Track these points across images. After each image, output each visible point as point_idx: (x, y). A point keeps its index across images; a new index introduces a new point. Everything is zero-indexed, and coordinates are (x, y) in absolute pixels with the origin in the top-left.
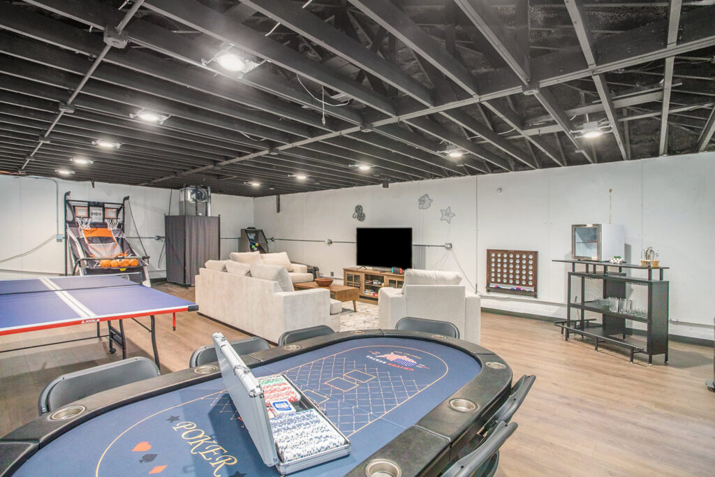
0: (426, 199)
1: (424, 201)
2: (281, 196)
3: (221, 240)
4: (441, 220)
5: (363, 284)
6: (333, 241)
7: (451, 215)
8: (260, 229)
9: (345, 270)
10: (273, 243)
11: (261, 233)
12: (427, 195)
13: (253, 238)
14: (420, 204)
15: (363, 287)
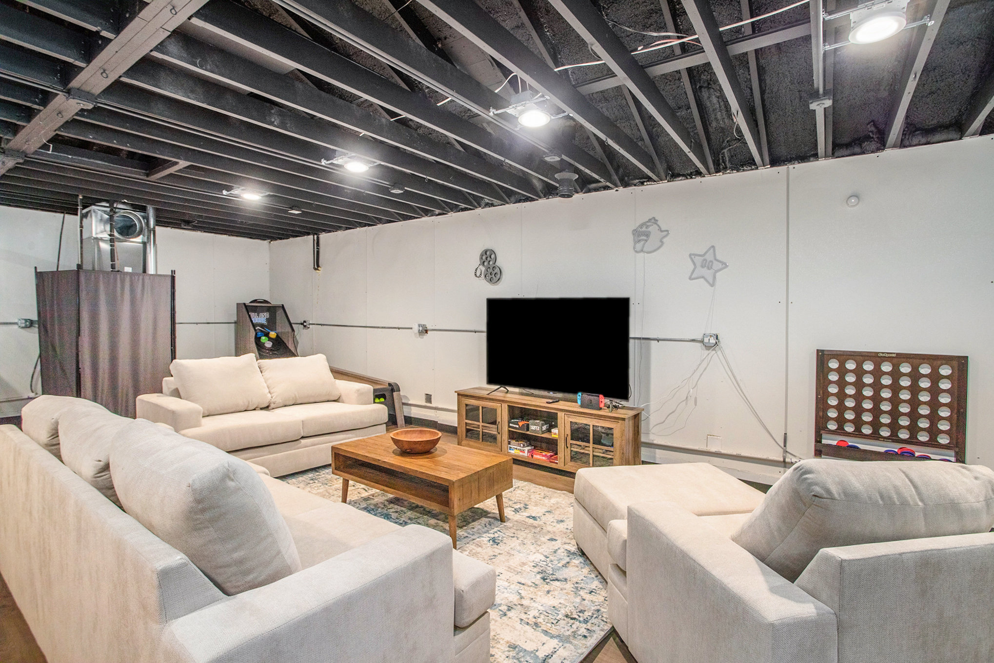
0: (653, 229)
1: (647, 235)
2: (323, 236)
3: (177, 326)
4: (690, 279)
5: (506, 429)
6: (429, 327)
7: (717, 266)
8: (279, 303)
9: (461, 395)
10: (305, 331)
11: (280, 313)
12: (654, 221)
13: (265, 323)
14: (636, 242)
15: (505, 436)
